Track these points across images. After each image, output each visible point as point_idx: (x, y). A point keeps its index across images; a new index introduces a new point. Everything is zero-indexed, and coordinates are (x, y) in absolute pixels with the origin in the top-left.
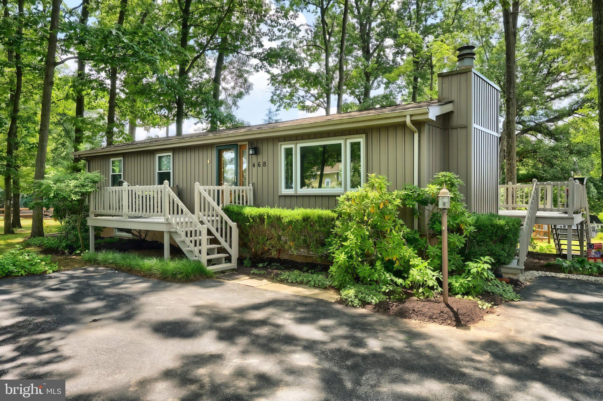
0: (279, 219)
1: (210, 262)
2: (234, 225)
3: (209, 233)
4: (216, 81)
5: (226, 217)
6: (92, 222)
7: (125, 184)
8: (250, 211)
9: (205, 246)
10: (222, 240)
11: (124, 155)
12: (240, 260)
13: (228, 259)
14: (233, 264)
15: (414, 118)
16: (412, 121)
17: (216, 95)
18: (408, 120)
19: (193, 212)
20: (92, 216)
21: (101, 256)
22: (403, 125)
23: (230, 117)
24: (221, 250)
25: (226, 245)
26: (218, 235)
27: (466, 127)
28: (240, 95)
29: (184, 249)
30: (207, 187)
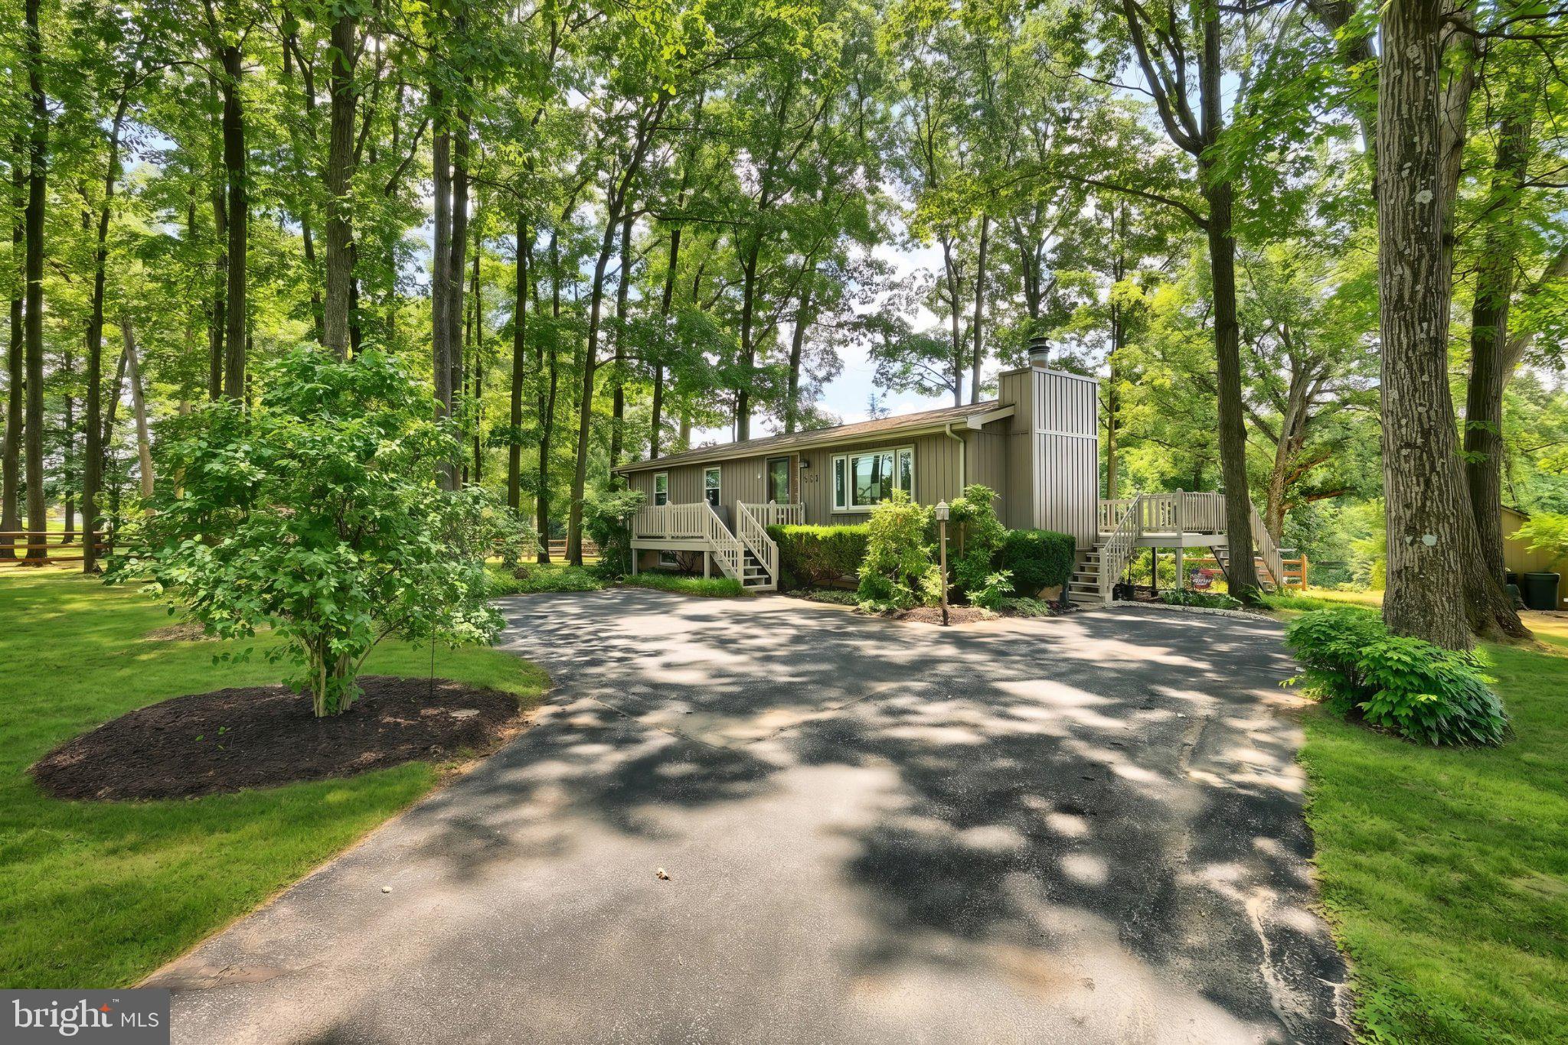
0: (814, 537)
1: (748, 582)
2: (773, 544)
3: (748, 553)
4: (795, 359)
5: (767, 538)
6: (636, 544)
7: (668, 502)
8: (791, 529)
9: (741, 567)
10: (763, 562)
11: (669, 470)
12: (780, 583)
13: (768, 581)
14: (774, 585)
15: (955, 428)
16: (952, 431)
17: (793, 381)
18: (947, 430)
19: (734, 534)
20: (635, 537)
21: (645, 577)
22: (943, 434)
23: (810, 412)
24: (762, 571)
25: (767, 567)
26: (759, 556)
27: (1027, 432)
28: (828, 378)
29: (723, 569)
30: (751, 506)
